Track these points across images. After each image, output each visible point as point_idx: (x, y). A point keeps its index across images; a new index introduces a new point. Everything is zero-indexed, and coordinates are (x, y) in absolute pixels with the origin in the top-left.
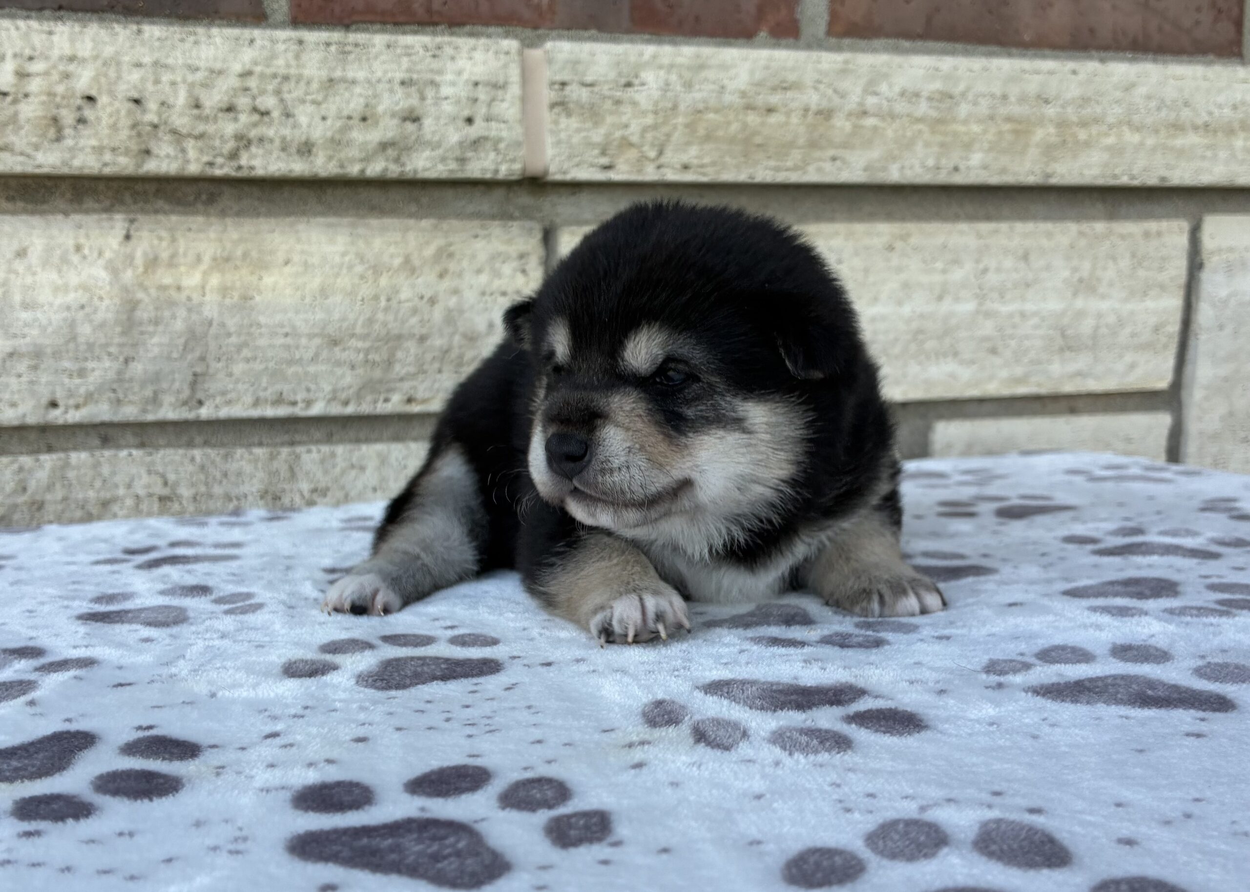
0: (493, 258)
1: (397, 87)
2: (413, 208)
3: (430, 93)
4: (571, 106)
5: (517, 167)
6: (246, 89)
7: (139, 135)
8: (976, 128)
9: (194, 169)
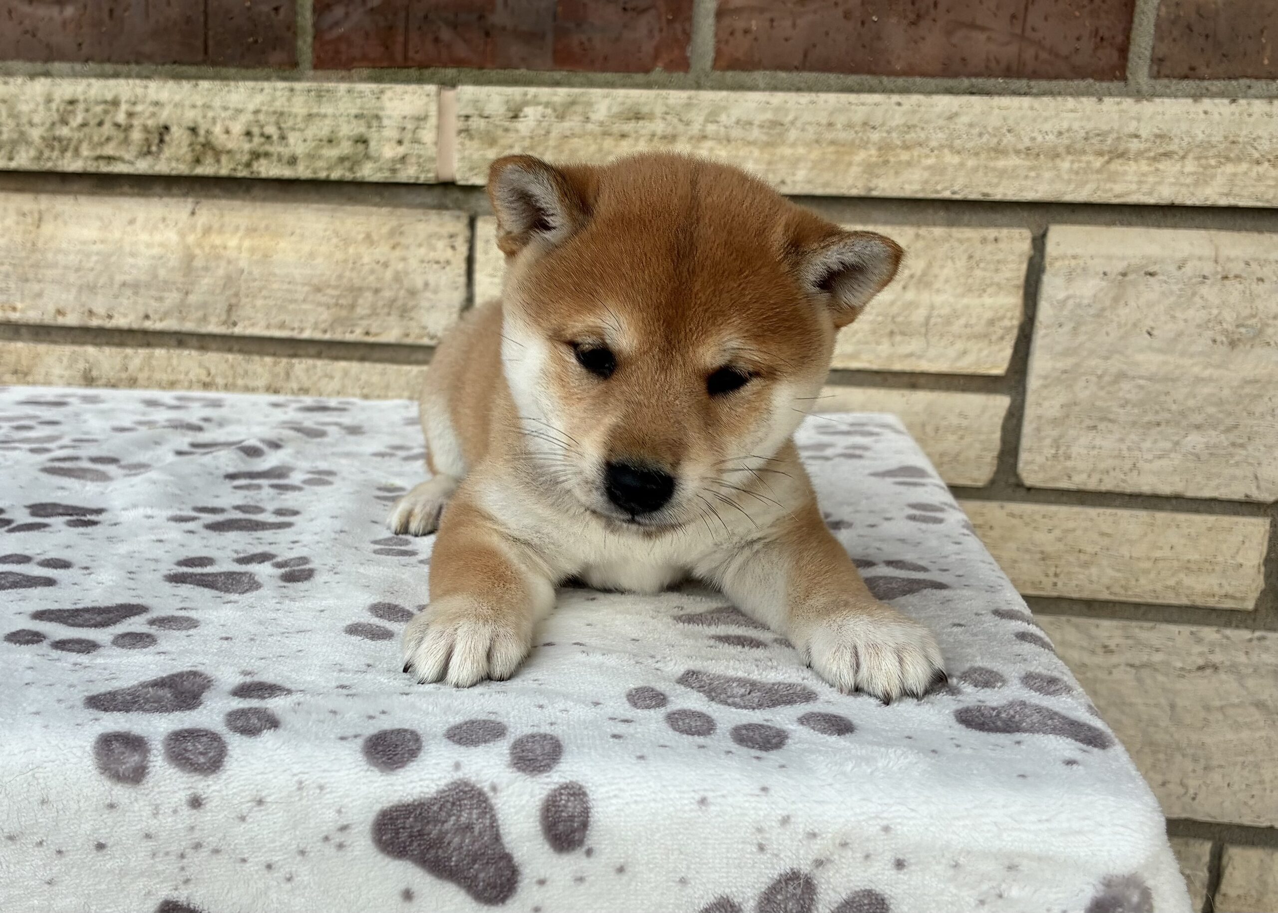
0: (430, 236)
1: (352, 119)
2: (377, 199)
3: (375, 123)
4: (473, 132)
5: (431, 175)
6: (257, 121)
7: (193, 150)
8: (801, 150)
9: (224, 172)
